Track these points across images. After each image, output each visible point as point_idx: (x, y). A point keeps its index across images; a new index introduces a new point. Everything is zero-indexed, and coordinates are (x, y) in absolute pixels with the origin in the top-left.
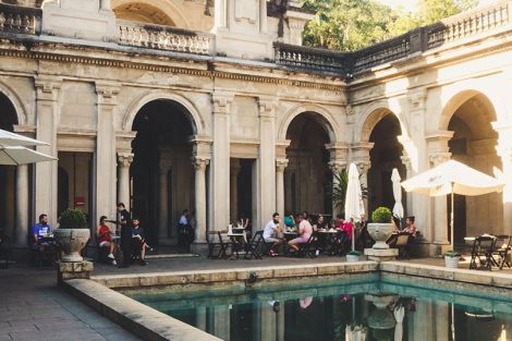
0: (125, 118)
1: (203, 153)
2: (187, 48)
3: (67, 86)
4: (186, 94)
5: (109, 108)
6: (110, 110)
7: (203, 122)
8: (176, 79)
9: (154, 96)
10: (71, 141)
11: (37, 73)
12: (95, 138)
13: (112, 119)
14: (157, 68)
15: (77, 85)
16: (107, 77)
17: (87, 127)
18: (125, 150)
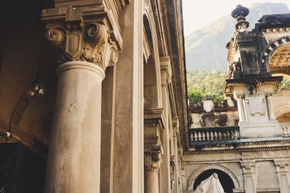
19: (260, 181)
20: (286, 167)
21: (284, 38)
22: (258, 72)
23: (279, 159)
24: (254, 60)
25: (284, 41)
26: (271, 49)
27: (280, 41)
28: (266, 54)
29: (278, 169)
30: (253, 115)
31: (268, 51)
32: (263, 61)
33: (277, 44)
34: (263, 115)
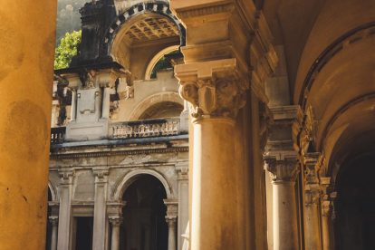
0: (114, 191)
1: (171, 213)
2: (161, 133)
3: (79, 173)
4: (157, 168)
5: (101, 185)
6: (103, 186)
7: (170, 189)
8: (148, 158)
9: (134, 172)
10: (81, 210)
11: (60, 167)
12: (93, 207)
13: (103, 193)
14: (133, 153)
15: (85, 172)
16: (100, 164)
17: (90, 199)
18: (114, 214)
19: (78, 193)
20: (105, 177)
21: (136, 6)
22: (97, 56)
23: (98, 168)
24: (95, 40)
25: (136, 10)
26: (118, 23)
27: (131, 11)
28: (112, 31)
29: (97, 180)
30: (82, 113)
31: (115, 26)
32: (106, 41)
33: (126, 16)
34: (92, 112)
